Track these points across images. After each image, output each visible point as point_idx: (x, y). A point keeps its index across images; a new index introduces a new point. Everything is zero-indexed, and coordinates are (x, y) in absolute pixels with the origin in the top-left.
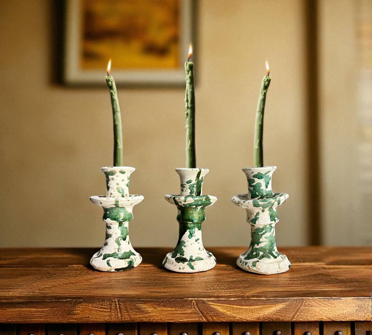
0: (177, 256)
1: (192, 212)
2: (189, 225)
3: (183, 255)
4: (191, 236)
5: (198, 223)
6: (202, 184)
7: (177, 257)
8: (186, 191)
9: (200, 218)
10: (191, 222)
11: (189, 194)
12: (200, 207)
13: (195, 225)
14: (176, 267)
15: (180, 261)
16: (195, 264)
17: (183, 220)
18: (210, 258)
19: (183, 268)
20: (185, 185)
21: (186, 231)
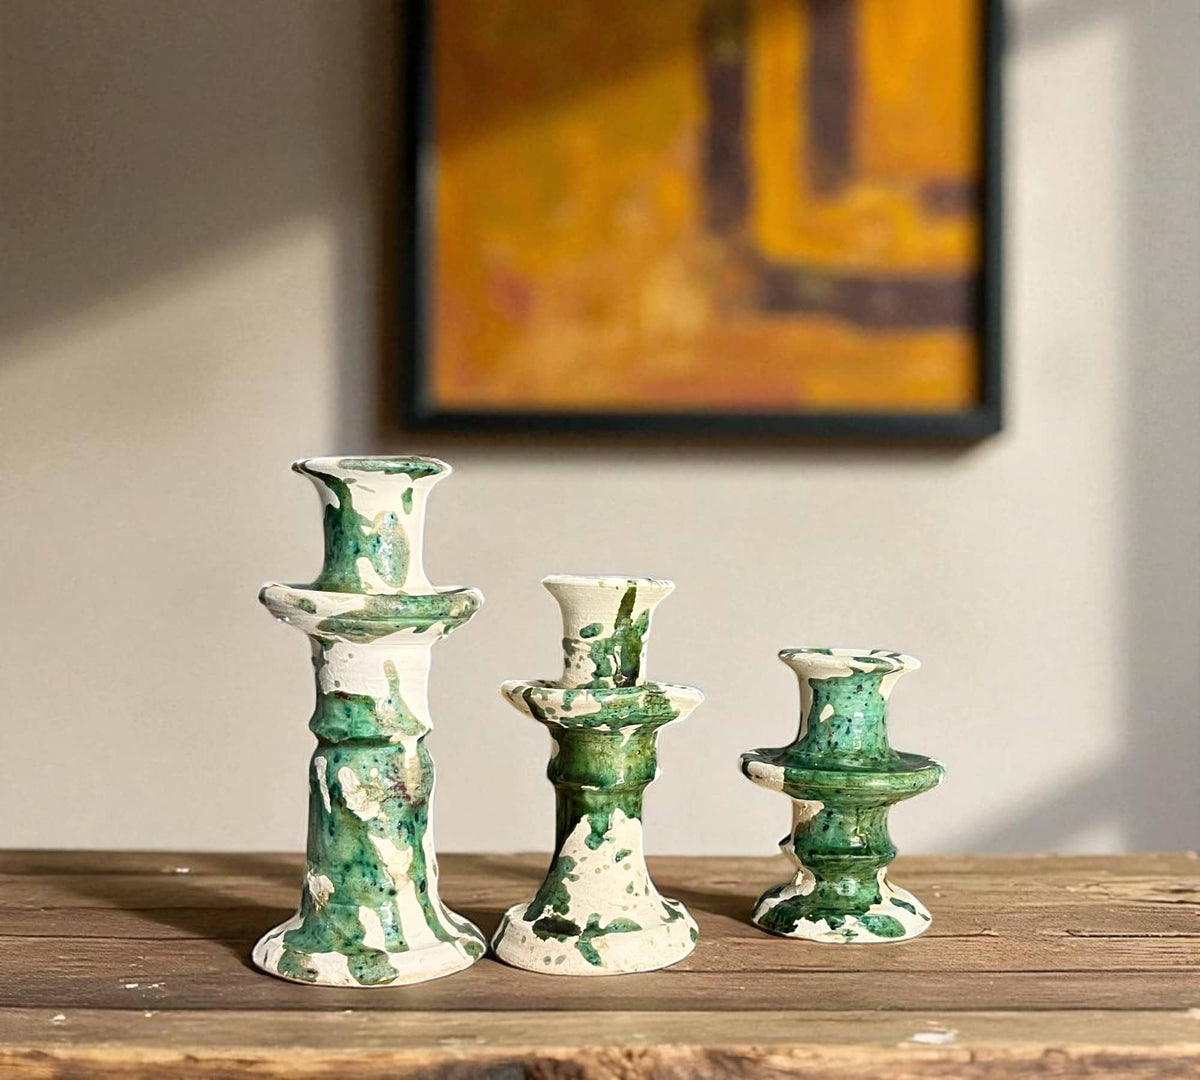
0: (541, 912)
1: (599, 748)
2: (589, 799)
3: (566, 911)
4: (596, 838)
5: (623, 791)
6: (644, 638)
7: (542, 917)
8: (578, 666)
9: (634, 772)
10: (594, 788)
11: (591, 679)
12: (632, 729)
13: (613, 798)
14: (534, 954)
15: (549, 931)
16: (604, 945)
17: (568, 777)
18: (669, 924)
19: (560, 960)
20: (577, 642)
21: (579, 821)
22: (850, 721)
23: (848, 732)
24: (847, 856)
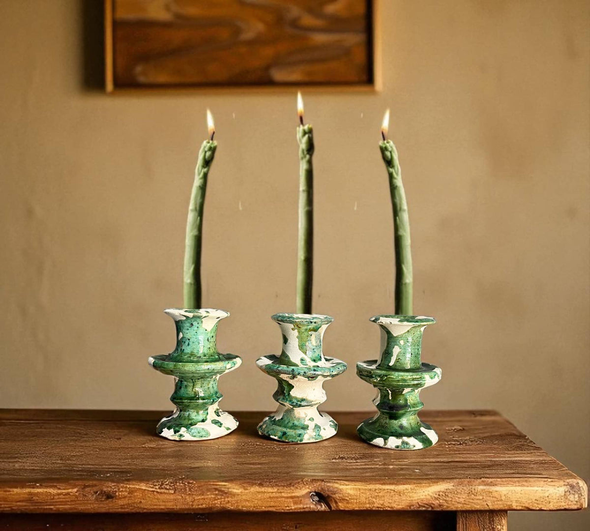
22: (189, 340)
23: (189, 345)
24: (186, 401)
